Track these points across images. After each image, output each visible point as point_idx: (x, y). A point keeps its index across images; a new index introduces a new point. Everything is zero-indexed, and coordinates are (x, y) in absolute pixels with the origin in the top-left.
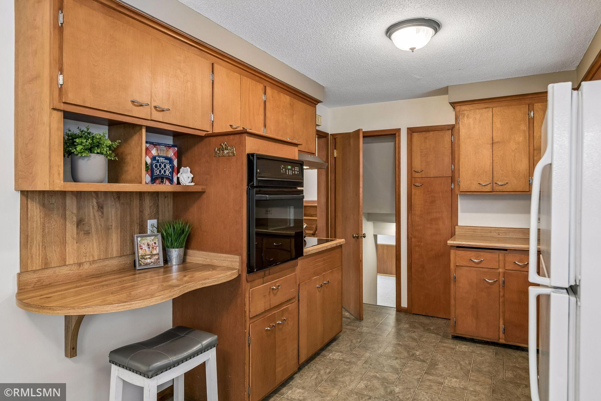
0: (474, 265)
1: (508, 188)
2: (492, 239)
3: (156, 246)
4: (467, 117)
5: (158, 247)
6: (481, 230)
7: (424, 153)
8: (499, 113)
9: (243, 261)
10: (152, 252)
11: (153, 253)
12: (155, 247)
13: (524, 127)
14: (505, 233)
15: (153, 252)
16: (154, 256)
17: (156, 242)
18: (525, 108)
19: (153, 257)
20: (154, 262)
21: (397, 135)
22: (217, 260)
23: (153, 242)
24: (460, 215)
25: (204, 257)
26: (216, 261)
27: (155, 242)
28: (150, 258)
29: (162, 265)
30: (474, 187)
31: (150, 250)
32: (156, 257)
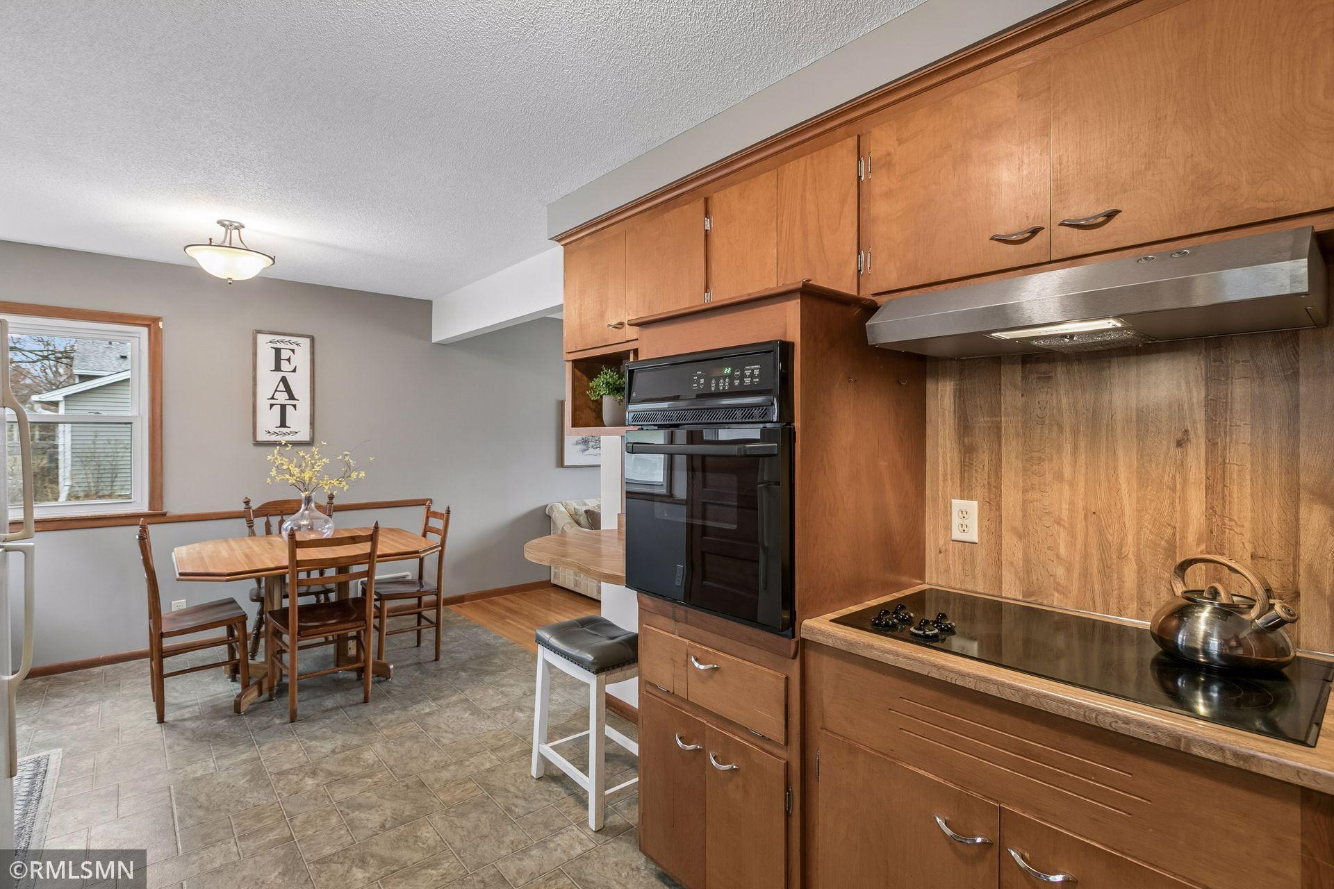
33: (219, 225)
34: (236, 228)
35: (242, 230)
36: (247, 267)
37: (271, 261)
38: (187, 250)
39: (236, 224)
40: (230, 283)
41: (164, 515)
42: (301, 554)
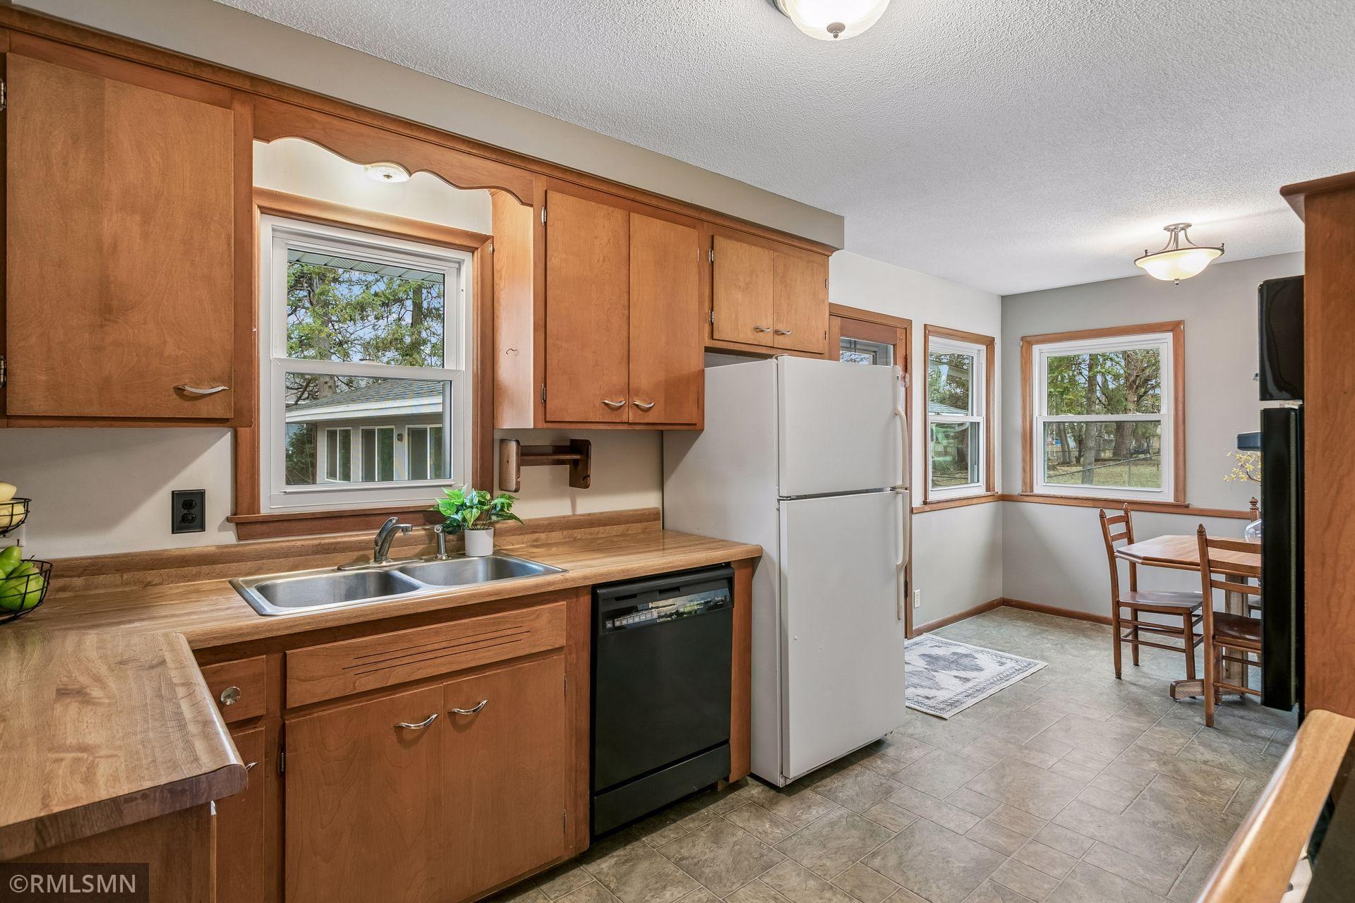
33: (1166, 231)
34: (1183, 229)
35: (1189, 230)
36: (1193, 263)
37: (1220, 252)
38: (1137, 262)
39: (1182, 226)
40: (1177, 284)
41: (1187, 507)
42: (1214, 554)
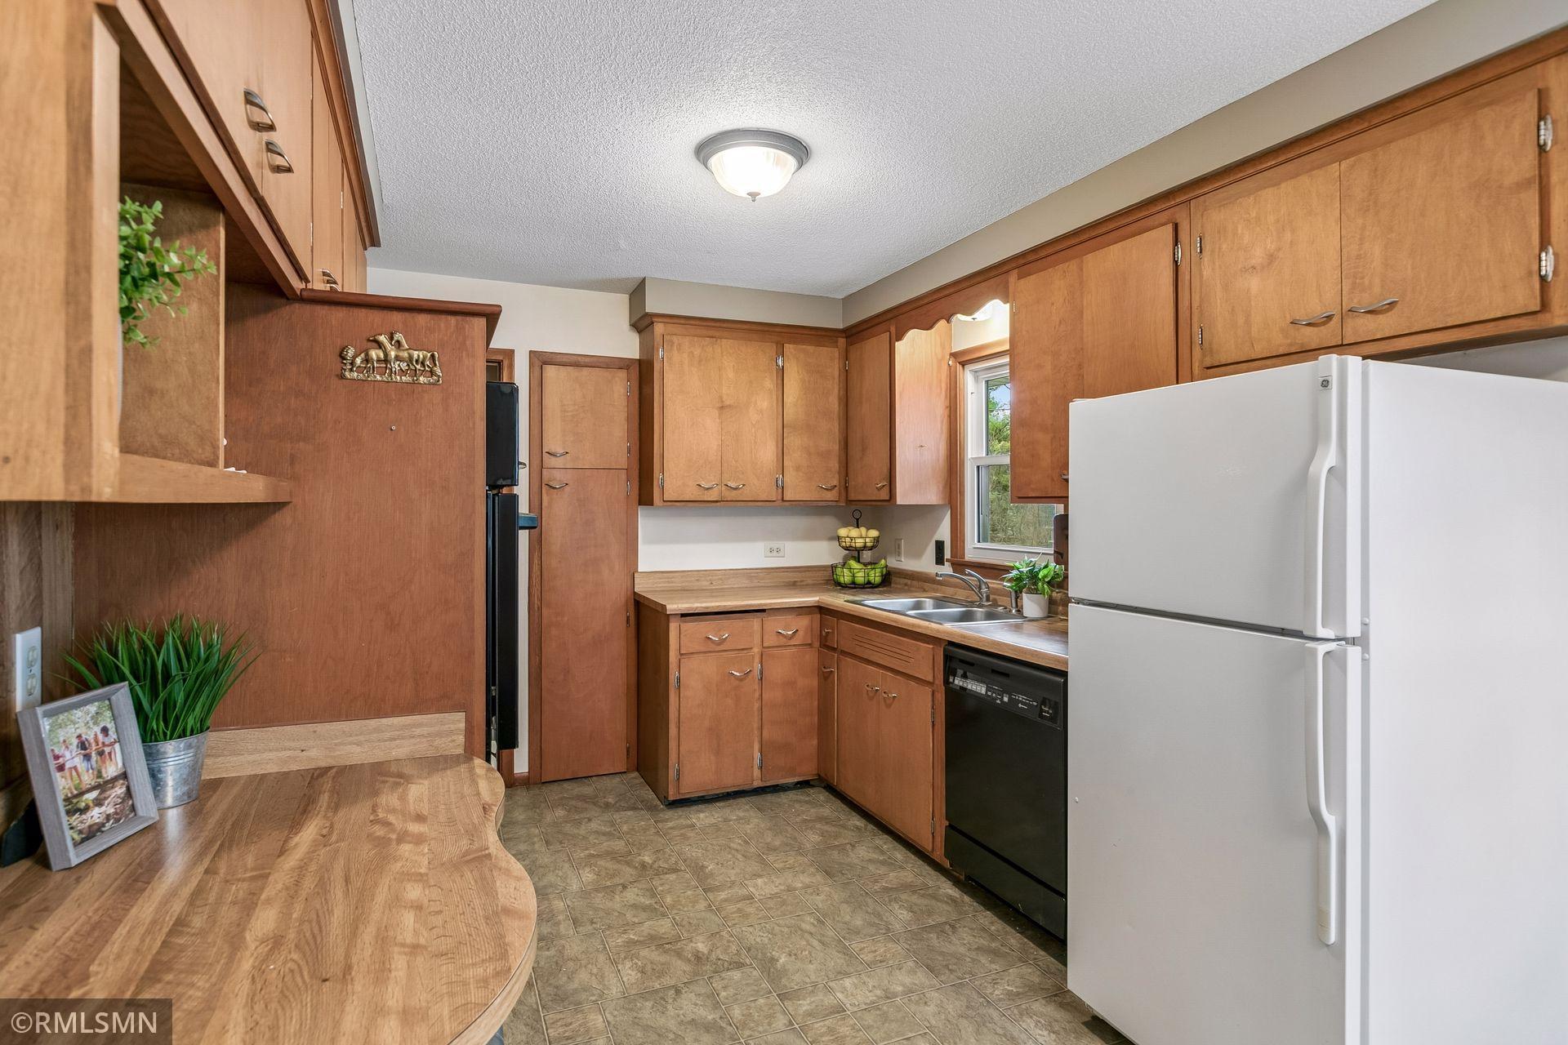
0: (713, 647)
1: (746, 494)
2: (713, 593)
3: (112, 744)
4: (679, 350)
5: (117, 746)
6: (682, 577)
7: (570, 414)
8: (731, 351)
9: (473, 727)
10: (99, 775)
11: (105, 775)
12: (107, 750)
13: (769, 383)
14: (721, 579)
15: (103, 771)
16: (112, 788)
17: (109, 726)
18: (770, 349)
19: (108, 793)
20: (116, 813)
21: (506, 363)
22: (358, 744)
23: (97, 729)
24: (643, 549)
25: (293, 744)
26: (358, 749)
27: (102, 725)
28: (98, 802)
29: (153, 818)
30: (691, 493)
31: (94, 765)
32: (119, 790)
